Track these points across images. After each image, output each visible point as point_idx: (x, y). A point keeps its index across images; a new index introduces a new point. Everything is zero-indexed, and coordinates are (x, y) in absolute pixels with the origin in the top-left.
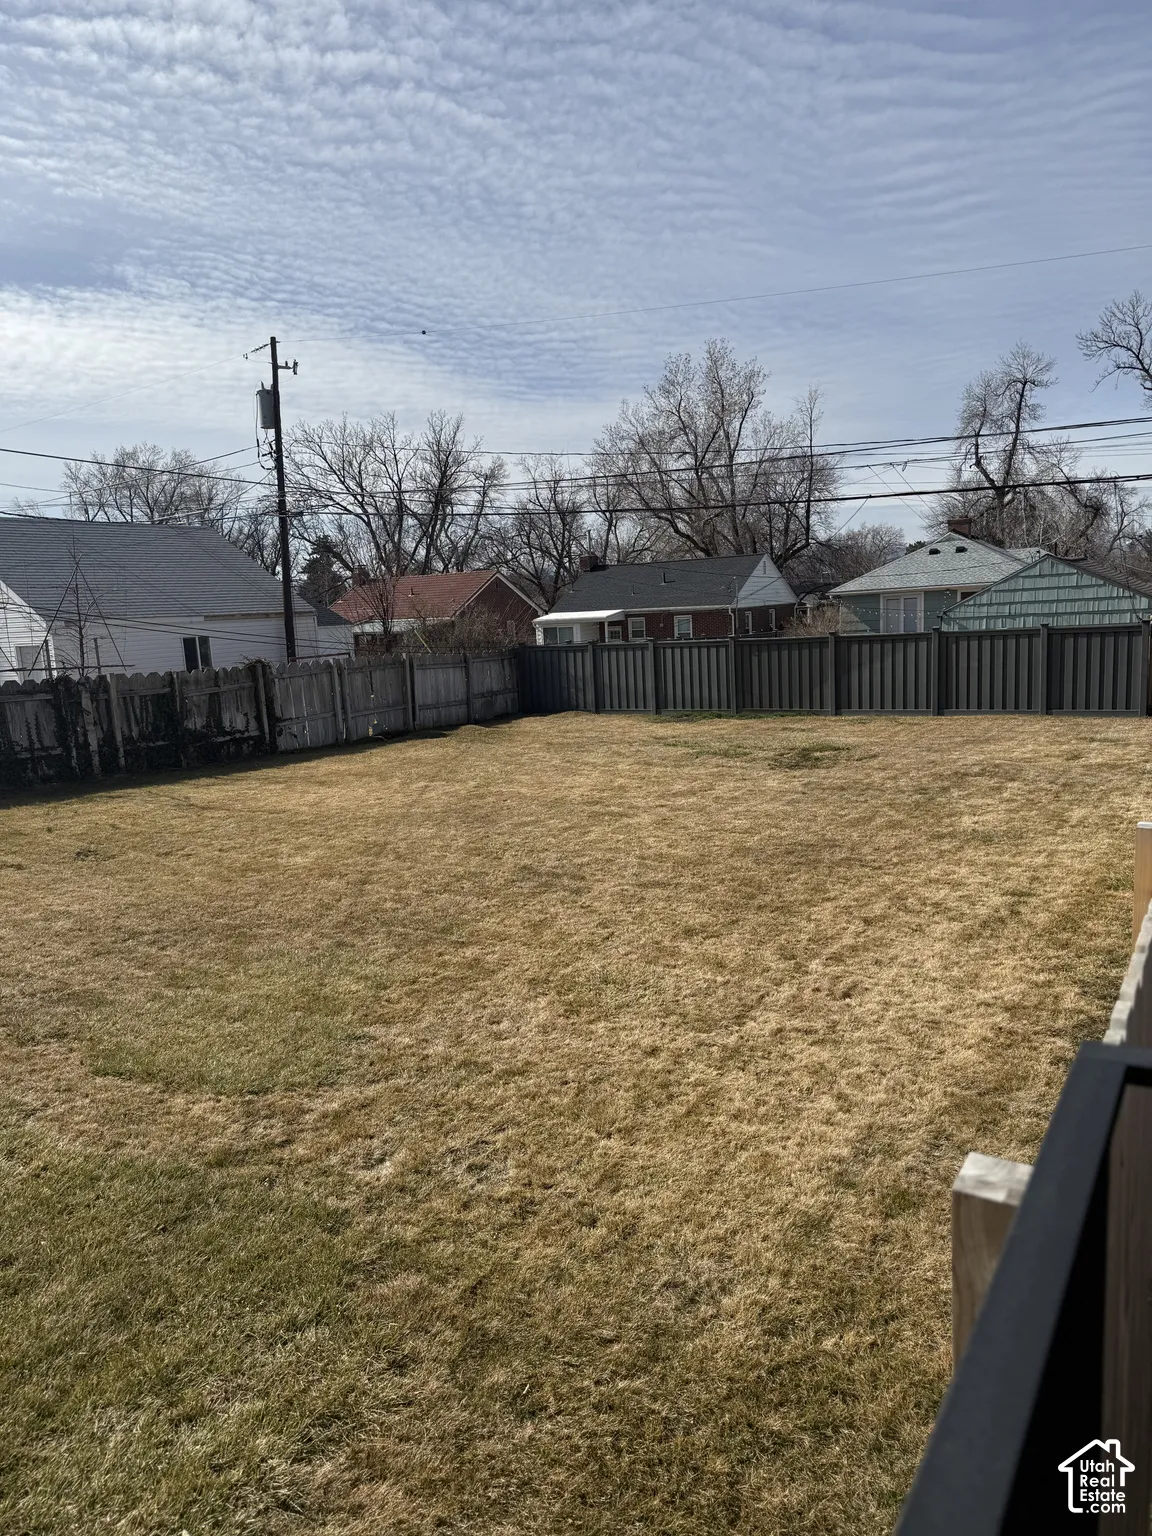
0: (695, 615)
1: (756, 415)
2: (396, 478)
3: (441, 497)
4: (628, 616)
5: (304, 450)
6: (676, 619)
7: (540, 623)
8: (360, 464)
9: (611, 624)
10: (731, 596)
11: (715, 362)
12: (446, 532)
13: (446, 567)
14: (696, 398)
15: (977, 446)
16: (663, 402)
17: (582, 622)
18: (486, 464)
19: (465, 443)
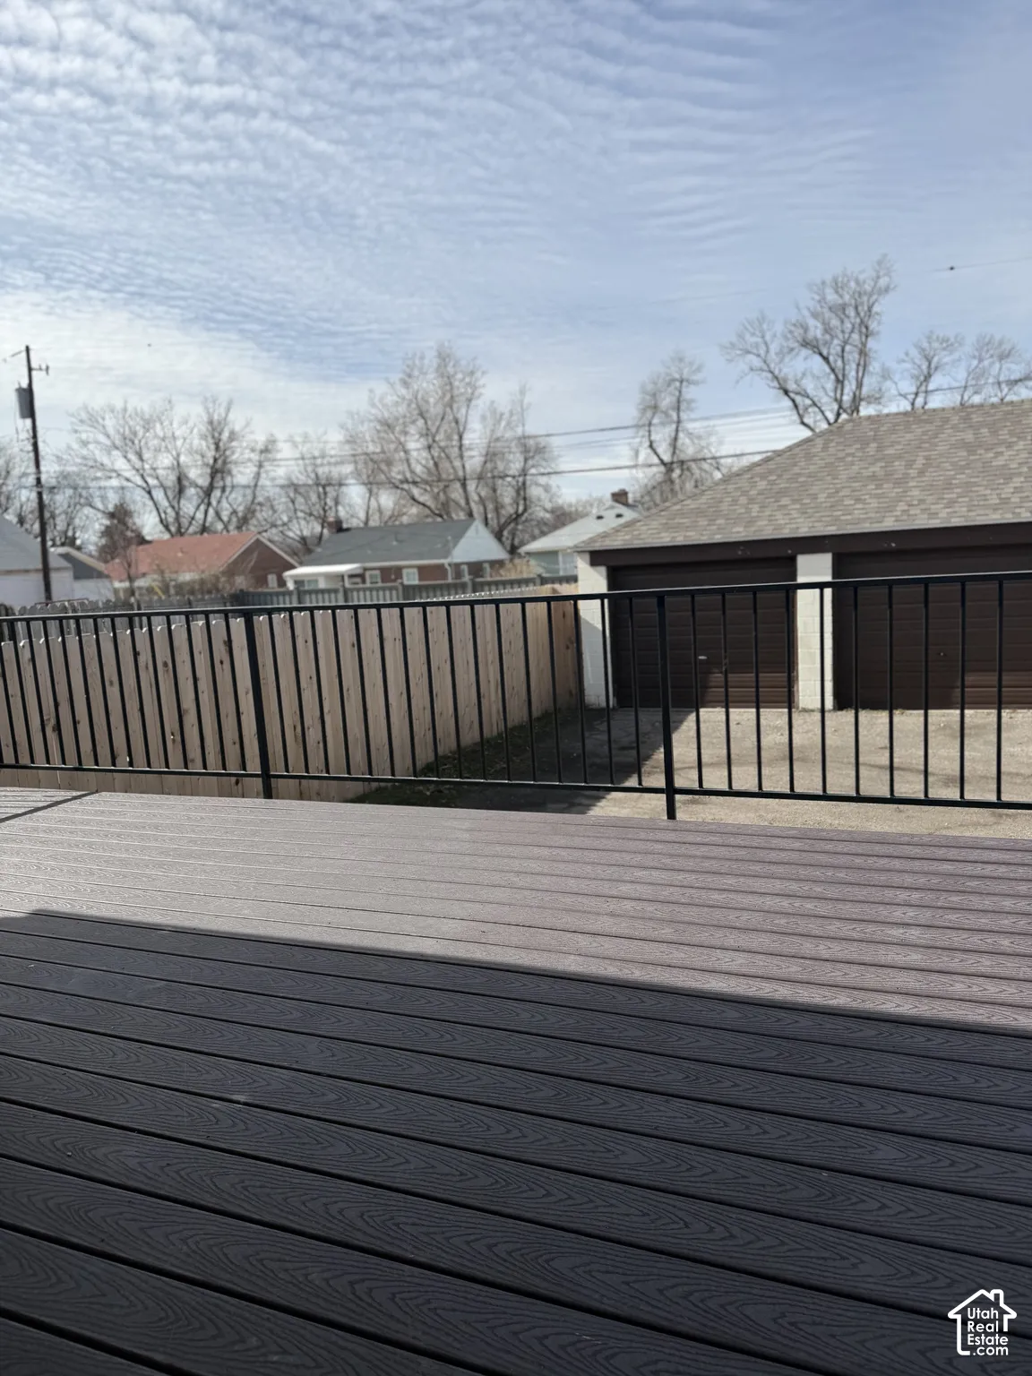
0: (421, 569)
2: (174, 453)
3: (218, 470)
4: (365, 569)
5: (89, 429)
6: (405, 572)
7: (291, 576)
8: (140, 441)
9: (351, 576)
10: (447, 554)
11: (444, 357)
12: (227, 498)
13: (226, 528)
14: (429, 385)
15: (649, 431)
16: (403, 391)
17: (328, 576)
18: (260, 439)
19: (237, 420)
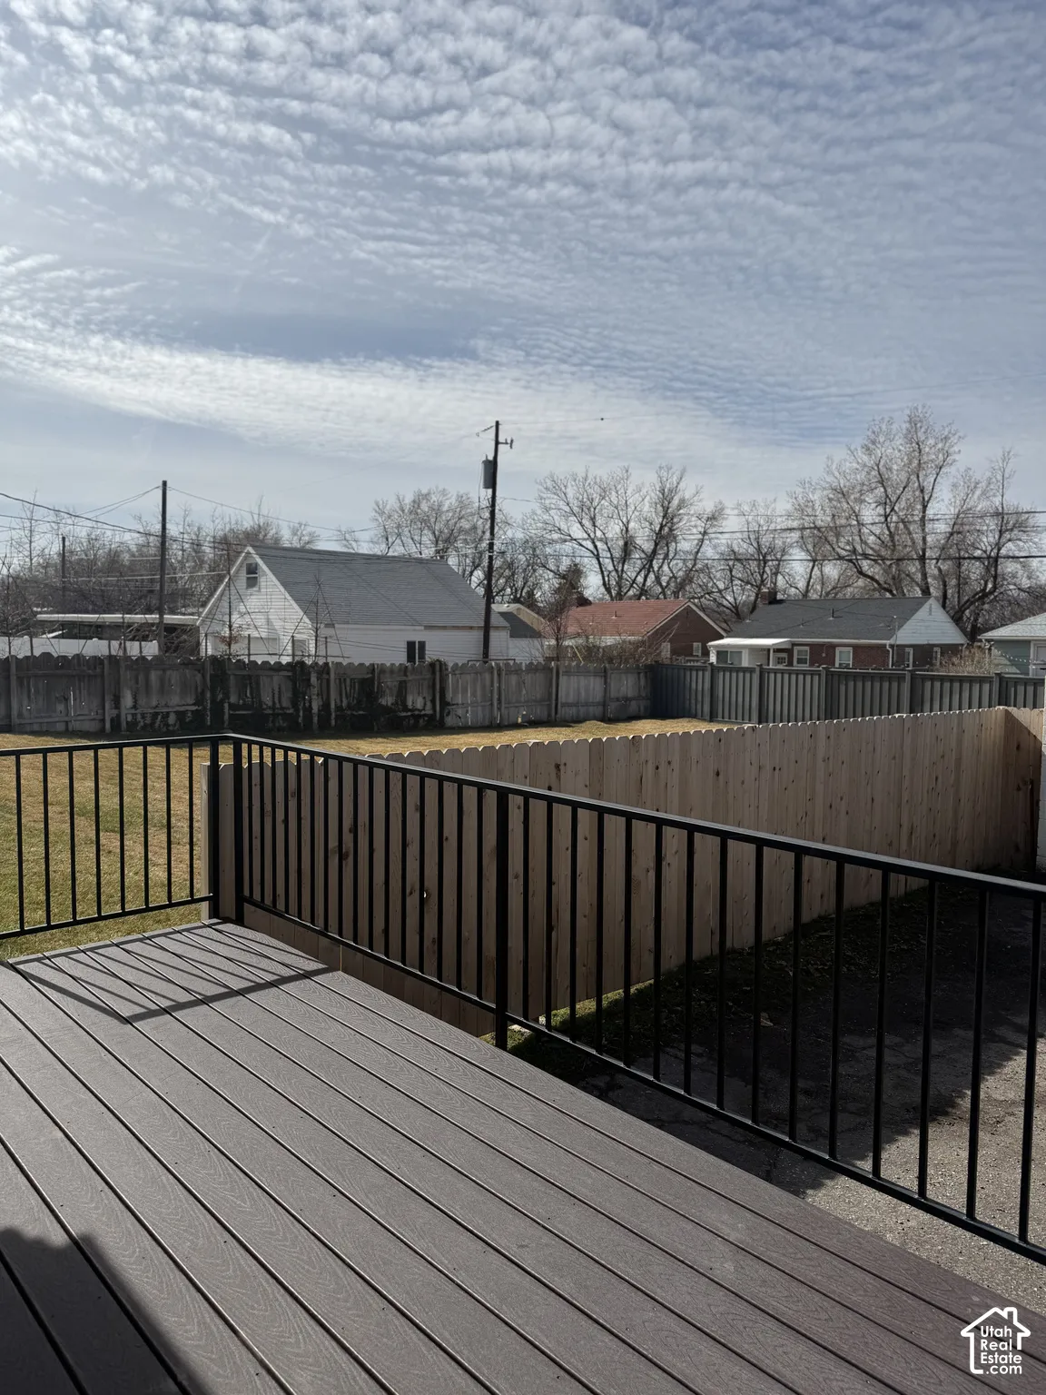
0: (856, 648)
1: (952, 473)
2: (624, 520)
3: (664, 537)
4: (794, 644)
5: (552, 496)
6: (838, 650)
7: (715, 646)
8: (595, 509)
9: (778, 651)
10: (891, 632)
11: (914, 422)
12: (669, 564)
13: (663, 592)
14: (895, 452)
16: (865, 458)
17: (753, 649)
18: (708, 507)
19: (687, 489)
